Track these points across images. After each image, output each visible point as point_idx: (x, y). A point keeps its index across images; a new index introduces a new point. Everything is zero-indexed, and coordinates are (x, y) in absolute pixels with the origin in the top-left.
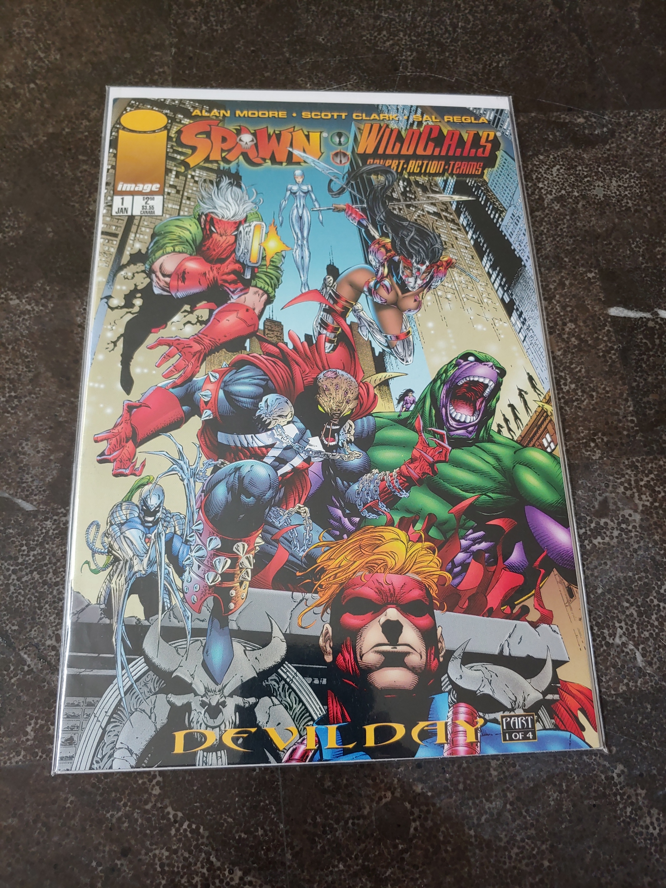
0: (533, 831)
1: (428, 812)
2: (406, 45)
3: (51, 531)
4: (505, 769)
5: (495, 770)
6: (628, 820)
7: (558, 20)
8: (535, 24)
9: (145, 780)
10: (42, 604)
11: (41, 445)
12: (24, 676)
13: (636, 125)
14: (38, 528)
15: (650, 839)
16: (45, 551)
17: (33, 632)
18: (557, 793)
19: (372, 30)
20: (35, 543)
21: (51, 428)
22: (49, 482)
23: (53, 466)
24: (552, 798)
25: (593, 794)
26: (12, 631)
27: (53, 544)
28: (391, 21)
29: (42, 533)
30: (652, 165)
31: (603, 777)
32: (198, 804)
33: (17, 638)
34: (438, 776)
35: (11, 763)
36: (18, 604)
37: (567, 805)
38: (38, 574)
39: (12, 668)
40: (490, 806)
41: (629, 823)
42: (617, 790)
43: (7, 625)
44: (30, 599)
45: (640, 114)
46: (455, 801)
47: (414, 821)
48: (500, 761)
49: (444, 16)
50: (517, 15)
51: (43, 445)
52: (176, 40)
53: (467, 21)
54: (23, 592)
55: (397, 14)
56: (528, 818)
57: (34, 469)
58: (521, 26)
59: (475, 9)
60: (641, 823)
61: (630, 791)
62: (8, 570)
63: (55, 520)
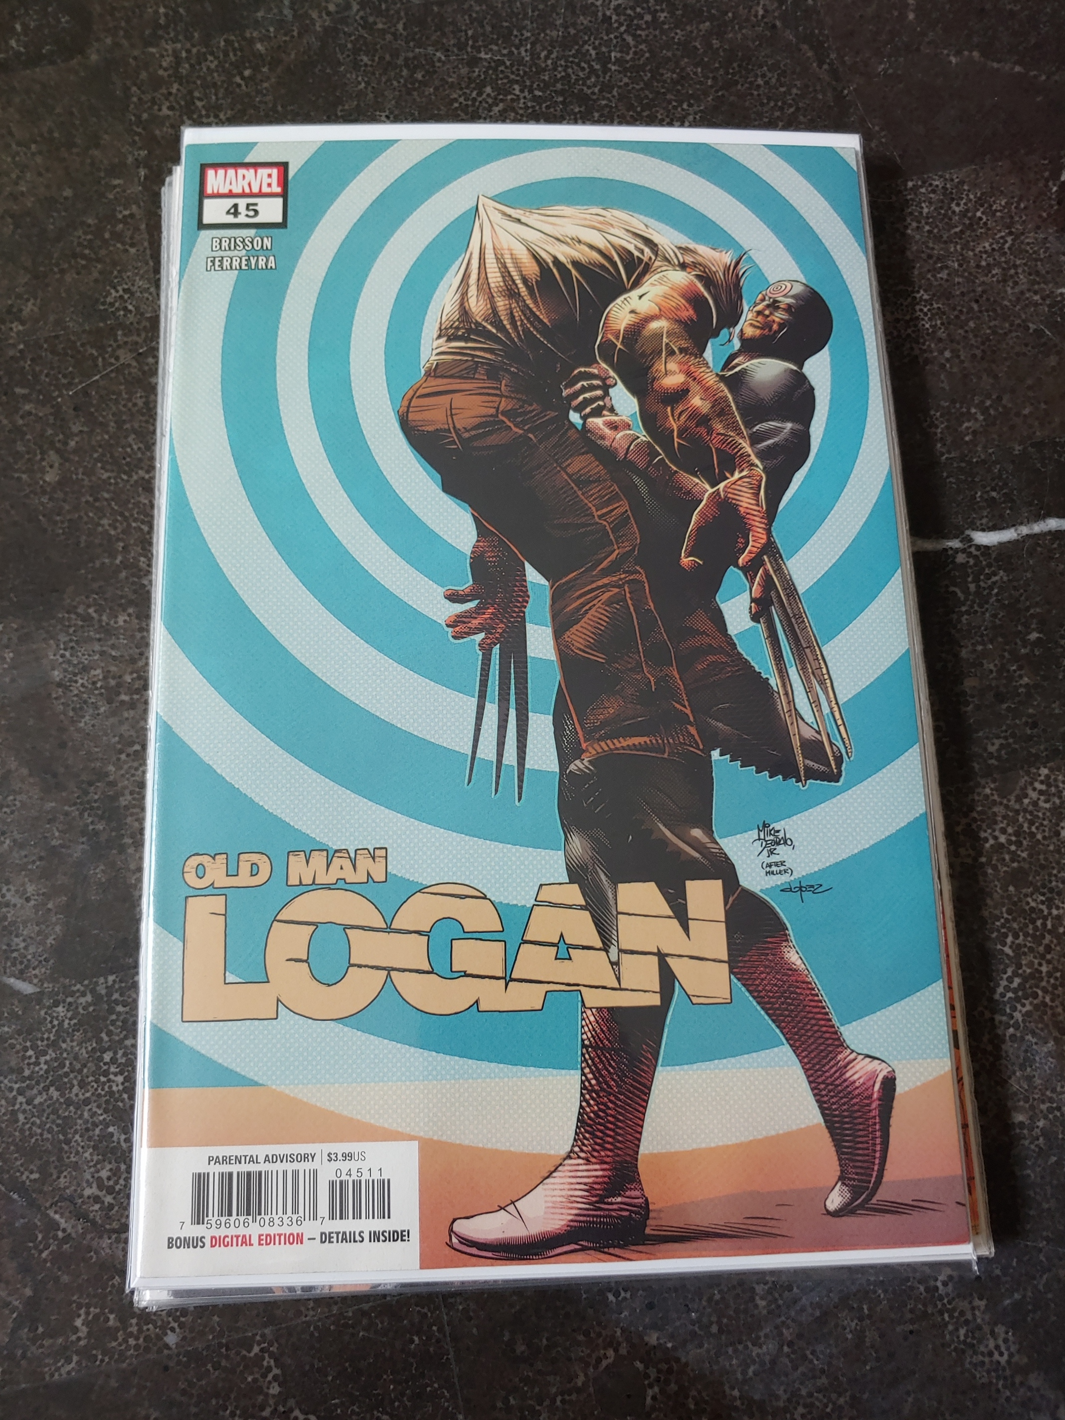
0: (824, 1380)
1: (670, 1371)
2: (527, 108)
3: (67, 1021)
4: (777, 1295)
5: (762, 1298)
6: (962, 1346)
7: (778, 23)
8: (739, 36)
9: (257, 1376)
10: (70, 1136)
11: (31, 889)
12: (59, 1246)
13: (919, 205)
14: (45, 1019)
15: (996, 1370)
16: (61, 1054)
17: (62, 1180)
18: (856, 1321)
19: (467, 88)
20: (45, 1042)
21: (41, 859)
22: (52, 945)
23: (54, 919)
24: (848, 1330)
25: (909, 1316)
26: (31, 1181)
27: (72, 1041)
28: (497, 66)
29: (53, 1027)
30: (949, 274)
31: (922, 1288)
32: (337, 1401)
33: (41, 1192)
34: (679, 1318)
35: (60, 1375)
36: (33, 1140)
37: (871, 1336)
38: (57, 1089)
39: (40, 1237)
40: (760, 1351)
41: (963, 1352)
42: (944, 1305)
43: (22, 1173)
44: (50, 1131)
45: (924, 182)
46: (708, 1351)
47: (651, 1386)
48: (770, 1285)
49: (585, 42)
50: (708, 24)
51: (33, 887)
52: (143, 153)
53: (624, 47)
54: (38, 1121)
55: (505, 52)
56: (816, 1362)
57: (25, 927)
58: (715, 43)
59: (635, 22)
60: (982, 1348)
61: (964, 1305)
62: (11, 1089)
63: (70, 1004)
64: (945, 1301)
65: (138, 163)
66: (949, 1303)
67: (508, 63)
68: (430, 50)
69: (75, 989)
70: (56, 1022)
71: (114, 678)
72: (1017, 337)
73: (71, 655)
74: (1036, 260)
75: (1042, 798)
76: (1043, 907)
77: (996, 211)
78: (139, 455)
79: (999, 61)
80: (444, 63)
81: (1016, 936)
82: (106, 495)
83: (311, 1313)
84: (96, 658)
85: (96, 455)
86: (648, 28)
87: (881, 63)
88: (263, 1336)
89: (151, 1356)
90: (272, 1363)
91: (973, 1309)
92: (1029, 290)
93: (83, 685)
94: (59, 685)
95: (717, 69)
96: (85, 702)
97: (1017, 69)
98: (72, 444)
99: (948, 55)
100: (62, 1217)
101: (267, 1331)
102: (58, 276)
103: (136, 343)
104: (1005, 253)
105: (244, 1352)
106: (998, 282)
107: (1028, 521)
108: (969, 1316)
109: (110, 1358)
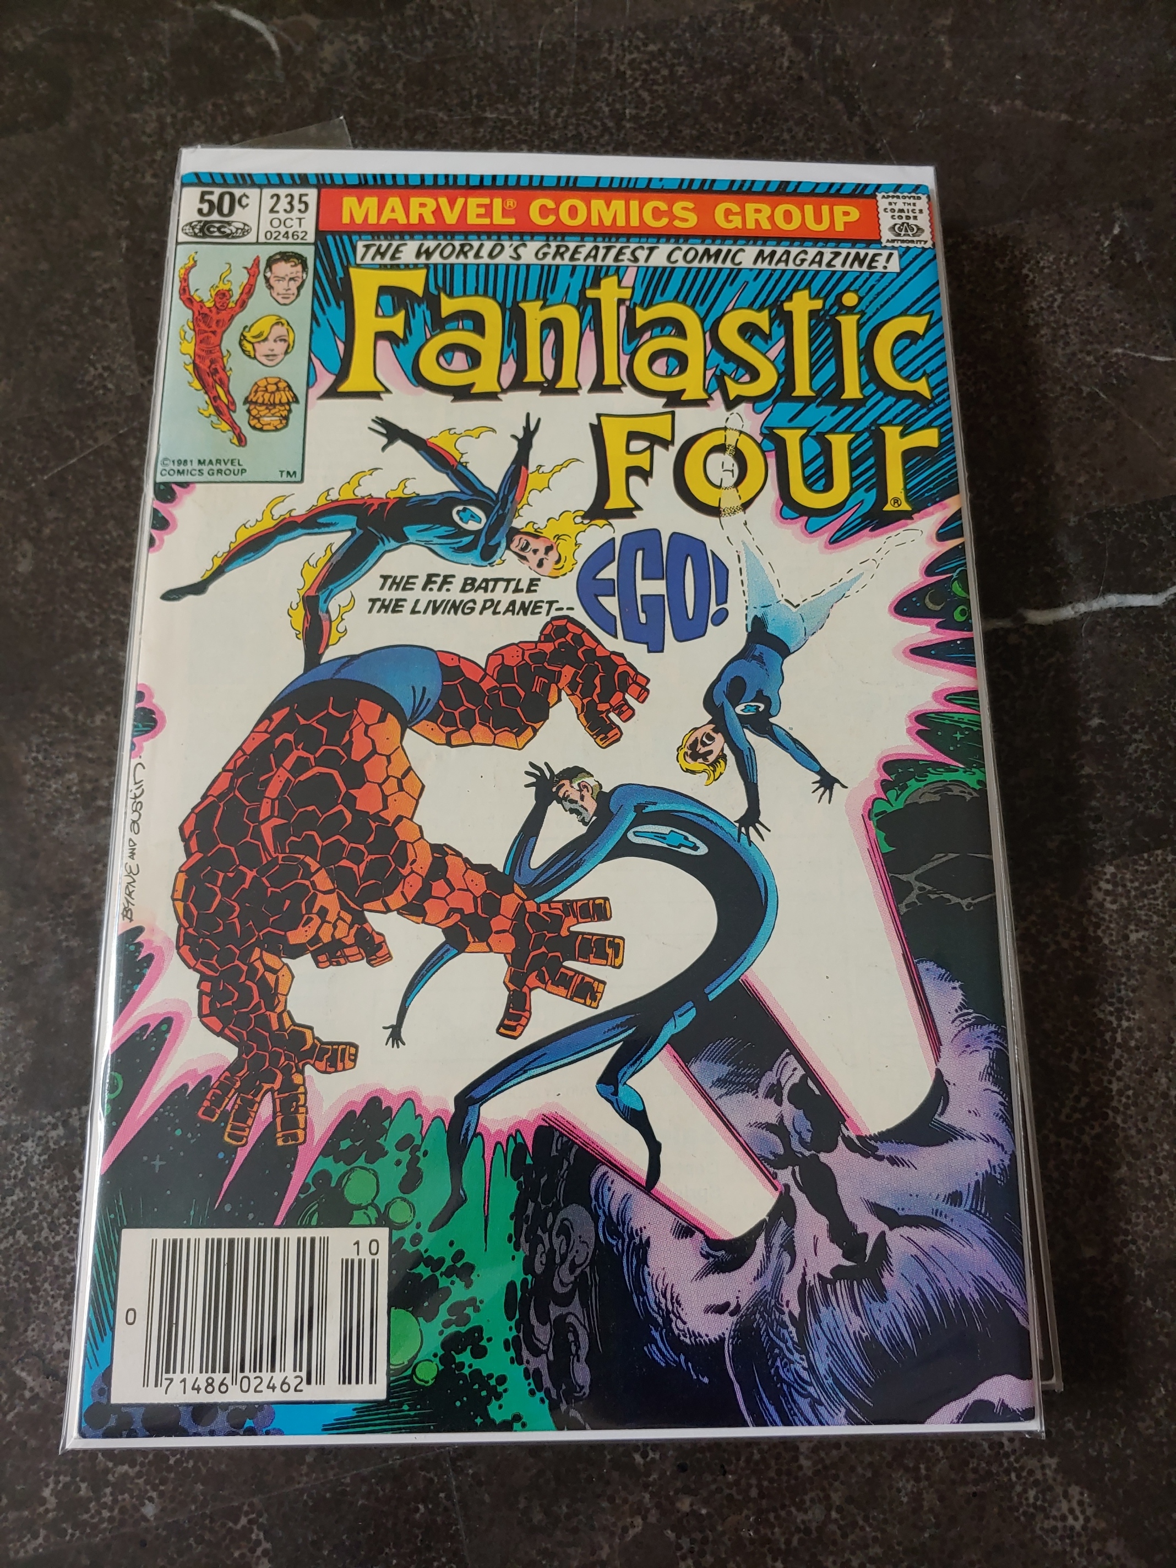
64: (1012, 1459)
65: (119, 234)
66: (1017, 1461)
67: (515, 122)
68: (432, 111)
69: (45, 1121)
70: (24, 1159)
71: (90, 781)
72: (1070, 401)
73: (45, 758)
74: (1088, 319)
75: (1108, 899)
76: (1113, 1019)
77: (1043, 268)
78: (119, 543)
79: (1044, 109)
80: (446, 123)
81: (1083, 1051)
82: (83, 586)
83: (305, 1479)
84: (71, 760)
85: (72, 543)
86: (665, 82)
87: (915, 115)
88: (251, 1505)
89: (127, 1530)
90: (262, 1536)
91: (1043, 1467)
92: (1081, 351)
93: (56, 790)
94: (31, 790)
95: (741, 124)
96: (60, 809)
97: (1064, 117)
98: (47, 531)
99: (988, 105)
100: (29, 1375)
101: (255, 1500)
102: (33, 354)
103: (116, 424)
104: (1055, 312)
105: (231, 1524)
106: (1047, 343)
107: (1085, 599)
108: (1039, 1475)
109: (82, 1533)
